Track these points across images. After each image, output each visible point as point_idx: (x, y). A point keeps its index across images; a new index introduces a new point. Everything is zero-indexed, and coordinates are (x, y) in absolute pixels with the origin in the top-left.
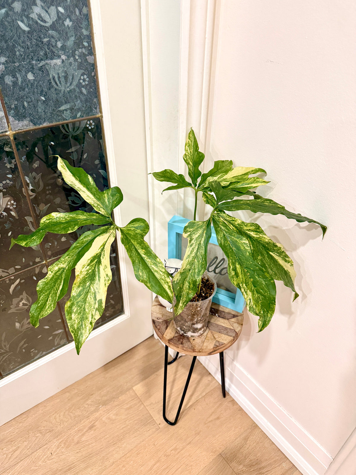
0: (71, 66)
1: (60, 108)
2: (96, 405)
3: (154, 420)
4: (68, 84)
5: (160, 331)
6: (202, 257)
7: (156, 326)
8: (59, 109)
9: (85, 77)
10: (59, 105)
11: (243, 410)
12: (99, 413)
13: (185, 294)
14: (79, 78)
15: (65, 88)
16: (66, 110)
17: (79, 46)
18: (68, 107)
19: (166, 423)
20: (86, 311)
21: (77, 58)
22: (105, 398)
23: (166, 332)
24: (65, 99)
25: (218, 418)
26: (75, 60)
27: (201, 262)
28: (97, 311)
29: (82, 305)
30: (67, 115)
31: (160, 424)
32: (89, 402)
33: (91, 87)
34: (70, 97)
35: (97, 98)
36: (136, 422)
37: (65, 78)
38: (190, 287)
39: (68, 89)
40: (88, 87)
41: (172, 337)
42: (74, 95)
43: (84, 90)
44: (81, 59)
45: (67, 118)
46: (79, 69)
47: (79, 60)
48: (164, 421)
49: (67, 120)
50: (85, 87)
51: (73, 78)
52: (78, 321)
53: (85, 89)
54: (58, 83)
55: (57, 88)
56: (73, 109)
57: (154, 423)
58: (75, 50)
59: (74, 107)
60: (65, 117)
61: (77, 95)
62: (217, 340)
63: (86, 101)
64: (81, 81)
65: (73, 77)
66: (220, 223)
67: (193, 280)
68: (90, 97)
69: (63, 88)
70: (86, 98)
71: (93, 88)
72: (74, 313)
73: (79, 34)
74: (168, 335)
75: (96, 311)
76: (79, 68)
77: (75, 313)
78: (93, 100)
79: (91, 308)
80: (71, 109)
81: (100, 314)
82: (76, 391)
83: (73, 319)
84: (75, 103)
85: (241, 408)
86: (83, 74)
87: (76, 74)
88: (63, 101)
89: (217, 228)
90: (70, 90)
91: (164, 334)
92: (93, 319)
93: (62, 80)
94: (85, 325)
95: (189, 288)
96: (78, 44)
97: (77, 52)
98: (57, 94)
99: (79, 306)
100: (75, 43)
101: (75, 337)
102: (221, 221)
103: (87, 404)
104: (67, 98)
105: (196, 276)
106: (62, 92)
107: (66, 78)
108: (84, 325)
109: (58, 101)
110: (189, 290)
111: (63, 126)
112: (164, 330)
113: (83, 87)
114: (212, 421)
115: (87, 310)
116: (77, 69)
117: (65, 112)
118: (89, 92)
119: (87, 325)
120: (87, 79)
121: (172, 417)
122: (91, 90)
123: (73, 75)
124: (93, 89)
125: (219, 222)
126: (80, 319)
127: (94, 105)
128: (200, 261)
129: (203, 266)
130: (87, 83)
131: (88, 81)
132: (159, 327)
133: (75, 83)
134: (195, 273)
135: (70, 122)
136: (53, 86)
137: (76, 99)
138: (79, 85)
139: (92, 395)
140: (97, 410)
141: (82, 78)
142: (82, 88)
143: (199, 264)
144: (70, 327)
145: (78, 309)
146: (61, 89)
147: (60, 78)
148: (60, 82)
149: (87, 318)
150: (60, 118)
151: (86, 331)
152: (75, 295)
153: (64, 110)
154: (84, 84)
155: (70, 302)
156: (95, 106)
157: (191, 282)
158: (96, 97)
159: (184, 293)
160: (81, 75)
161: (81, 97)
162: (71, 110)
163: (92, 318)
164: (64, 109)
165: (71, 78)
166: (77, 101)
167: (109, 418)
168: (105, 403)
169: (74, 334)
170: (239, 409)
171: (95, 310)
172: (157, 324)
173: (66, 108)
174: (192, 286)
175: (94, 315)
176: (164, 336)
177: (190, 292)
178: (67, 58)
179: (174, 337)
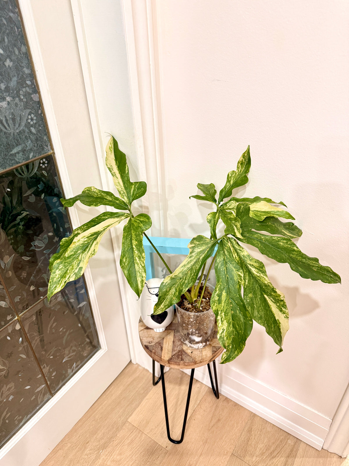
0: (17, 107)
1: (11, 151)
2: (96, 452)
3: (159, 445)
4: (17, 126)
5: (156, 354)
6: (195, 271)
7: (150, 351)
8: (11, 153)
9: (33, 115)
10: (11, 148)
11: (239, 404)
12: (102, 459)
13: (169, 299)
14: (26, 118)
15: (15, 130)
16: (18, 153)
17: (22, 85)
18: (20, 149)
19: (172, 443)
21: (22, 97)
22: (103, 441)
23: (163, 354)
24: (16, 141)
25: (219, 420)
26: (21, 100)
27: (193, 276)
30: (20, 157)
31: (166, 447)
32: (87, 451)
33: (39, 126)
34: (21, 138)
35: (46, 136)
36: (142, 454)
37: (12, 120)
38: (176, 294)
39: (18, 131)
40: (37, 126)
41: (171, 356)
42: (24, 136)
43: (33, 130)
44: (26, 99)
45: (20, 161)
46: (26, 109)
47: (25, 100)
48: (170, 442)
49: (20, 163)
50: (34, 126)
51: (20, 120)
53: (34, 128)
54: (6, 126)
55: (6, 131)
56: (25, 150)
57: (161, 449)
58: (19, 90)
59: (26, 148)
60: (18, 160)
61: (28, 135)
62: (213, 346)
63: (37, 140)
64: (29, 121)
65: (20, 118)
66: (226, 247)
67: (180, 288)
68: (40, 135)
69: (12, 130)
70: (36, 137)
71: (42, 126)
73: (21, 73)
74: (166, 356)
76: (26, 107)
78: (43, 138)
80: (23, 151)
82: (69, 445)
84: (26, 143)
85: (236, 403)
86: (30, 114)
87: (24, 114)
88: (14, 144)
89: (220, 250)
90: (20, 132)
91: (161, 356)
93: (10, 122)
95: (174, 295)
96: (21, 83)
97: (21, 92)
98: (7, 138)
100: (18, 83)
102: (228, 246)
103: (86, 455)
104: (17, 140)
105: (184, 286)
106: (12, 134)
107: (14, 120)
109: (9, 145)
110: (174, 296)
111: (17, 170)
112: (160, 352)
113: (32, 126)
114: (214, 425)
116: (24, 109)
117: (17, 155)
118: (39, 131)
120: (35, 118)
121: (176, 435)
122: (40, 128)
123: (20, 115)
124: (42, 127)
125: (226, 246)
127: (45, 143)
128: (193, 275)
129: (193, 280)
130: (35, 121)
131: (36, 120)
132: (154, 351)
133: (23, 124)
134: (184, 284)
135: (23, 165)
136: (2, 130)
137: (27, 139)
138: (28, 125)
139: (88, 442)
140: (98, 457)
141: (30, 117)
142: (31, 128)
143: (190, 276)
146: (11, 132)
147: (8, 120)
148: (8, 125)
150: (13, 162)
153: (15, 153)
154: (32, 123)
156: (46, 144)
157: (178, 290)
158: (46, 135)
159: (169, 297)
160: (29, 115)
161: (31, 137)
162: (23, 152)
164: (16, 151)
165: (18, 119)
166: (28, 142)
167: (113, 461)
168: (104, 447)
170: (234, 405)
172: (150, 348)
173: (17, 151)
174: (177, 293)
176: (162, 358)
177: (174, 298)
178: (12, 99)
179: (172, 356)
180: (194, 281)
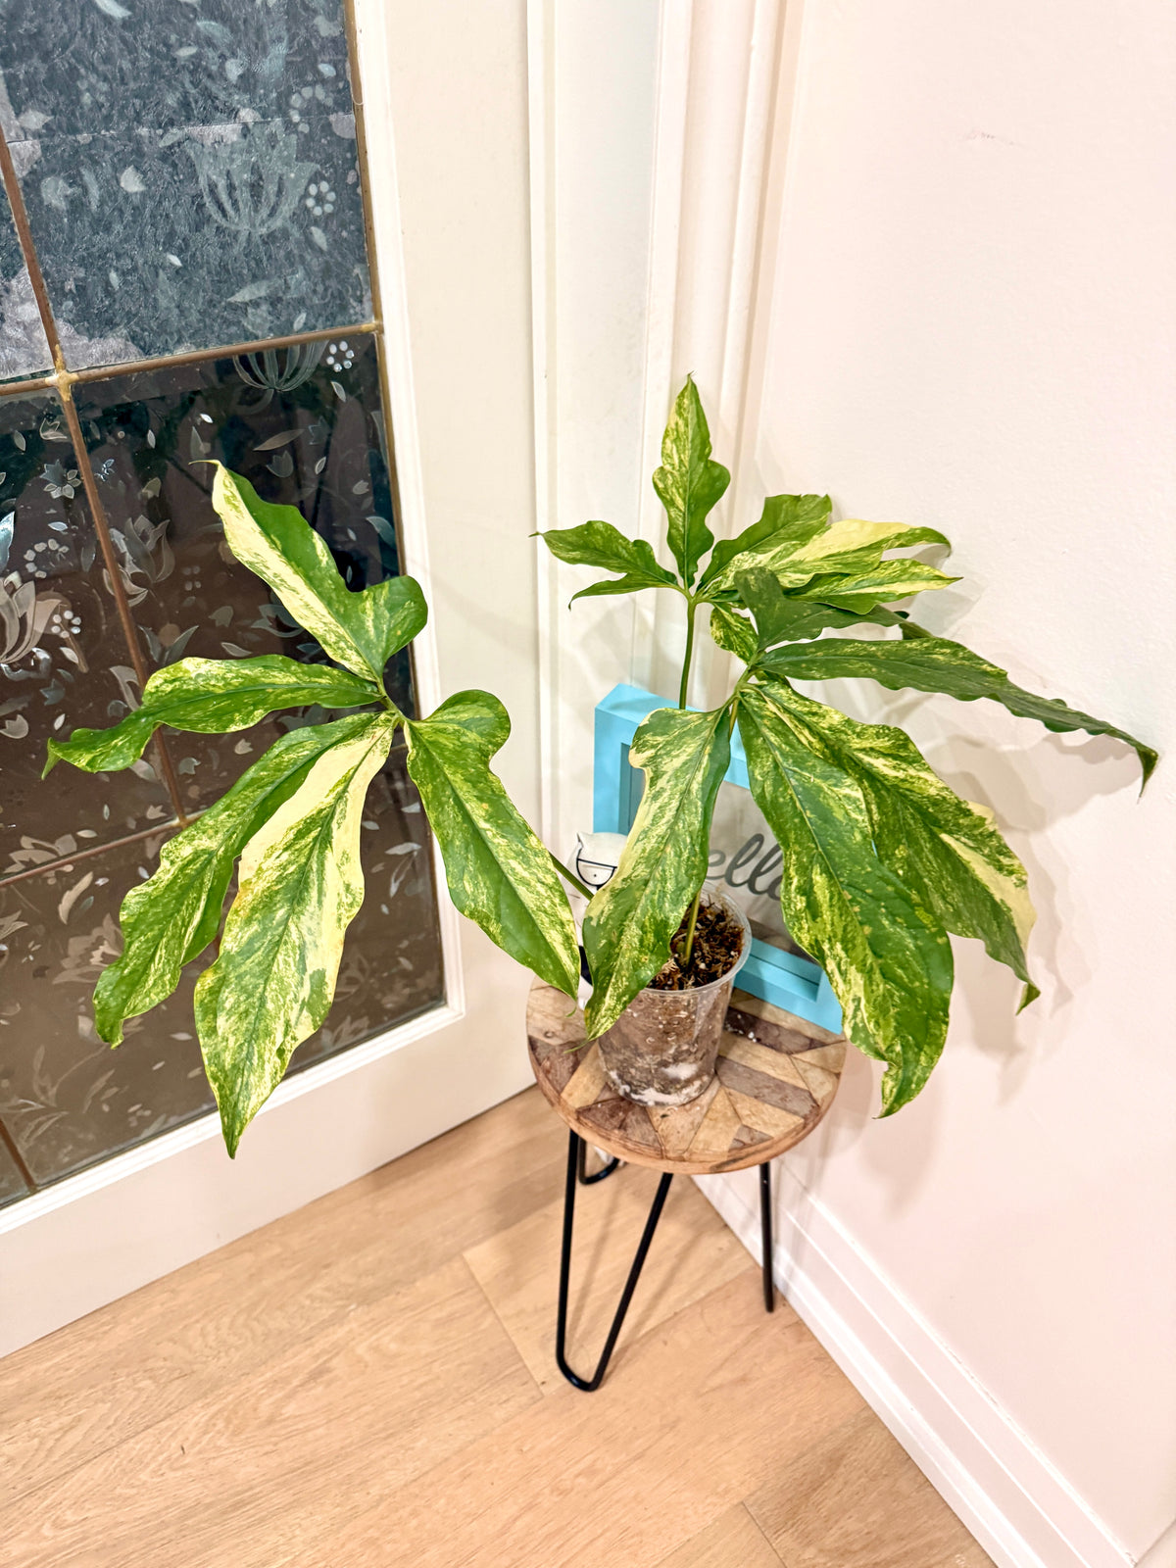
0: (273, 147)
1: (233, 294)
2: (339, 1303)
3: (525, 1366)
4: (264, 212)
5: (550, 1077)
6: (692, 838)
7: (538, 1059)
8: (232, 299)
9: (324, 186)
10: (232, 284)
11: (833, 1361)
12: (347, 1327)
13: (625, 966)
14: (301, 190)
15: (253, 225)
16: (256, 304)
17: (301, 75)
18: (263, 293)
19: (564, 1380)
20: (268, 1011)
21: (296, 118)
22: (368, 1282)
23: (571, 1083)
24: (253, 264)
25: (743, 1380)
26: (290, 126)
27: (688, 858)
28: (305, 1013)
29: (256, 987)
30: (259, 321)
31: (543, 1383)
32: (317, 1288)
33: (343, 226)
34: (270, 256)
35: (363, 265)
36: (465, 1369)
37: (251, 191)
38: (646, 942)
39: (264, 231)
40: (334, 226)
41: (591, 1101)
42: (282, 253)
43: (319, 236)
44: (309, 124)
45: (259, 333)
46: (302, 161)
47: (304, 128)
48: (558, 1373)
49: (257, 338)
50: (324, 222)
51: (280, 192)
52: (237, 1040)
53: (324, 231)
54: (228, 206)
55: (224, 223)
56: (280, 300)
57: (525, 1380)
58: (290, 92)
59: (284, 293)
60: (250, 327)
61: (296, 252)
62: (744, 1123)
63: (327, 272)
64: (310, 203)
65: (279, 188)
66: (765, 721)
67: (655, 918)
68: (340, 259)
69: (245, 224)
70: (327, 262)
71: (352, 227)
72: (224, 1013)
73: (303, 32)
74: (576, 1094)
75: (301, 1010)
76: (304, 154)
77: (230, 1014)
78: (349, 272)
79: (284, 997)
80: (274, 301)
81: (314, 1021)
82: (277, 1250)
83: (220, 1032)
84: (288, 278)
85: (826, 1352)
86: (315, 179)
87: (292, 175)
88: (245, 271)
89: (752, 737)
90: (271, 235)
91: (563, 1089)
92: (289, 1038)
93: (243, 195)
94: (261, 1057)
95: (642, 945)
96: (301, 66)
97: (296, 101)
98: (223, 246)
99: (244, 990)
100: (288, 64)
101: (221, 1097)
102: (768, 713)
103: (309, 1296)
104: (259, 262)
105: (667, 905)
106: (242, 238)
107: (256, 189)
108: (256, 1058)
109: (228, 271)
110: (640, 952)
111: (244, 360)
112: (565, 1074)
113: (316, 222)
114: (720, 1387)
115: (270, 1006)
116: (297, 159)
117: (250, 310)
118: (336, 242)
119: (266, 1057)
120: (332, 196)
121: (585, 1364)
122: (344, 234)
123: (281, 178)
124: (350, 232)
125: (762, 717)
126: (244, 1035)
127: (355, 289)
128: (686, 855)
129: (695, 872)
130: (329, 208)
131: (333, 203)
132: (547, 1063)
133: (286, 209)
134: (665, 896)
135: (269, 348)
136: (210, 216)
137: (292, 265)
138: (302, 218)
139: (327, 1266)
140: (339, 1319)
141: (313, 190)
142: (313, 229)
143: (679, 863)
144: (209, 1060)
145: (242, 999)
146: (239, 228)
147: (235, 189)
148: (233, 205)
149: (268, 1034)
150: (233, 329)
151: (261, 1078)
152: (235, 949)
153: (246, 304)
154: (318, 211)
155: (215, 973)
156: (358, 293)
157: (647, 924)
158: (362, 260)
159: (623, 960)
160: (311, 181)
161: (308, 258)
162: (272, 304)
163: (286, 1034)
164: (247, 298)
165: (272, 189)
166: (293, 273)
167: (377, 1350)
168: (366, 1298)
169: (221, 1088)
170: (817, 1356)
171: (297, 1007)
172: (544, 1051)
173: (254, 298)
174: (651, 938)
175: (293, 1023)
176: (564, 1095)
177: (645, 958)
178: (259, 119)
179: (596, 1103)
180: (697, 875)
